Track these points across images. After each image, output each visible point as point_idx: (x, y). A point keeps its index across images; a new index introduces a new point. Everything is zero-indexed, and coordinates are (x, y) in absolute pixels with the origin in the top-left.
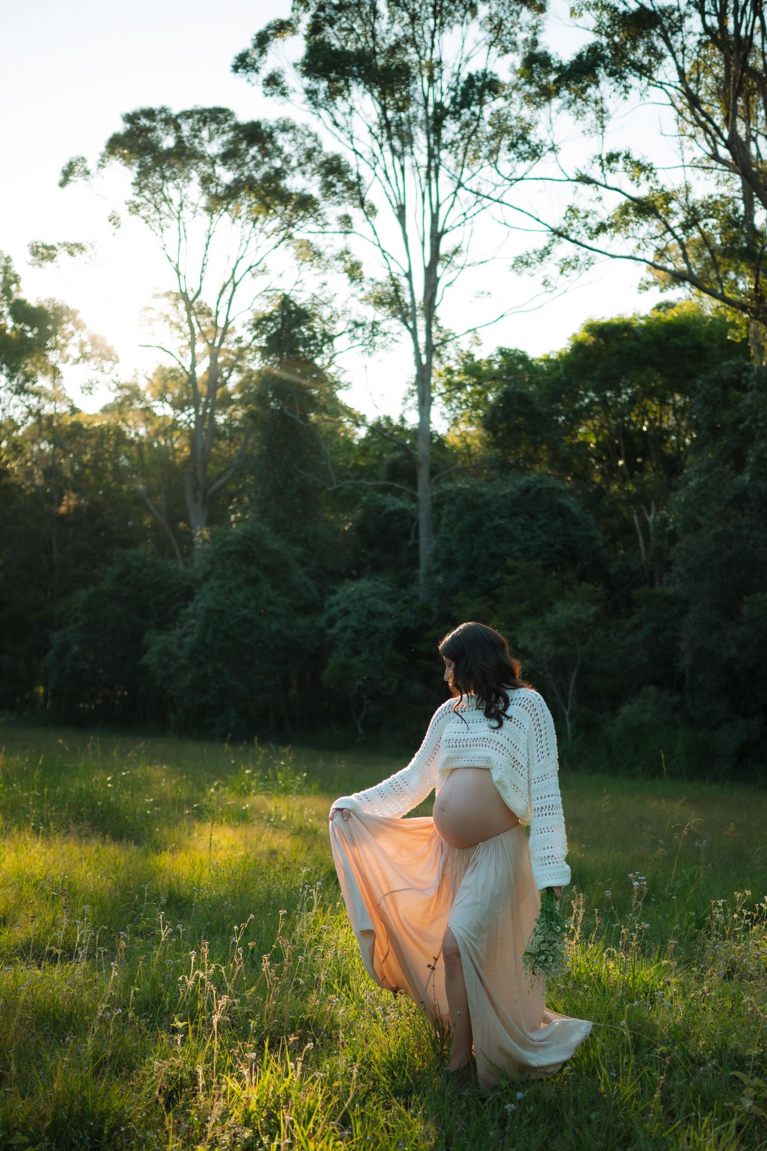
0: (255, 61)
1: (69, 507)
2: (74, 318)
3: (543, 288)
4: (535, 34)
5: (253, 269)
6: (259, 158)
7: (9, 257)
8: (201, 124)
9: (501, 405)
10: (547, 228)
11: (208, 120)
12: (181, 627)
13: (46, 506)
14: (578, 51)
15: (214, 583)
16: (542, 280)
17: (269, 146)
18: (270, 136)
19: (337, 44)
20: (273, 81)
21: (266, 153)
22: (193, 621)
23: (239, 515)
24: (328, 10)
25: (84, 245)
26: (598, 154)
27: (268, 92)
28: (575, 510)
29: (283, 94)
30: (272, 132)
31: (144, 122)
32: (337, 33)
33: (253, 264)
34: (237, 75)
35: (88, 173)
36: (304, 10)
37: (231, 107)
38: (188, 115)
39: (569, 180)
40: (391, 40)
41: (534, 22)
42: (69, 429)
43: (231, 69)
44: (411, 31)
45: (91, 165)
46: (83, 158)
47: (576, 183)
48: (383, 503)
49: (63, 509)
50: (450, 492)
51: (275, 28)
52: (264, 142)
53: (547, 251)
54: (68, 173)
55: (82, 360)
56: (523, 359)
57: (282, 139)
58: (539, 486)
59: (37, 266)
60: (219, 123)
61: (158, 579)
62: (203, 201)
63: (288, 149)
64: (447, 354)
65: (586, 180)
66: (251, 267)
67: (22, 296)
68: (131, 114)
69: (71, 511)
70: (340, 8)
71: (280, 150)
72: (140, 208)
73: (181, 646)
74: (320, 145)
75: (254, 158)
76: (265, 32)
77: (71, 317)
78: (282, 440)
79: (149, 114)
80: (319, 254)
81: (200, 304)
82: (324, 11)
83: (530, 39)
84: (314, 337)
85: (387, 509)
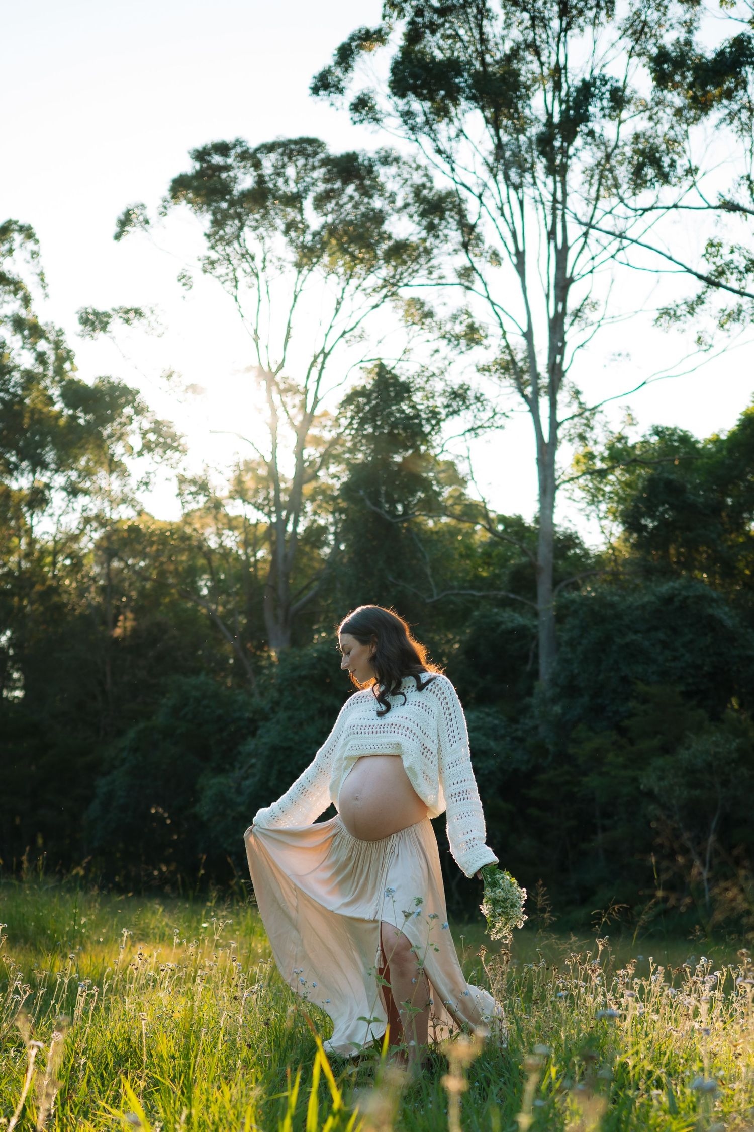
0: (340, 80)
1: (125, 628)
2: (134, 400)
3: (695, 347)
4: (690, 32)
5: (347, 335)
6: (357, 196)
7: (60, 330)
8: (286, 159)
9: (645, 495)
10: (683, 269)
11: (295, 153)
12: (240, 768)
13: (101, 628)
14: (719, 47)
15: (282, 715)
16: (696, 338)
17: (368, 182)
18: (370, 170)
19: (439, 56)
20: (362, 105)
21: (366, 192)
22: (253, 761)
23: (323, 635)
24: (428, 14)
25: (144, 310)
26: (746, 174)
27: (357, 119)
28: (729, 623)
29: (377, 120)
30: (371, 166)
31: (217, 159)
32: (441, 42)
33: (347, 329)
34: (318, 98)
35: (147, 222)
36: (398, 16)
37: (321, 137)
38: (270, 148)
39: (709, 207)
40: (507, 47)
41: (688, 16)
42: (125, 535)
43: (310, 91)
44: (532, 34)
45: (151, 213)
46: (142, 205)
47: (719, 211)
48: (499, 619)
49: (118, 632)
50: (573, 601)
51: (360, 38)
52: (362, 179)
53: (700, 300)
54: (125, 221)
55: (145, 452)
56: (685, 439)
57: (384, 174)
58: (684, 593)
59: (88, 337)
60: (307, 157)
61: (220, 712)
62: (291, 255)
63: (391, 186)
64: (594, 437)
65: (731, 207)
66: (345, 332)
67: (77, 376)
68: (200, 149)
69: (128, 633)
70: (443, 11)
71: (381, 189)
72: (216, 265)
73: (239, 791)
74: (431, 181)
75: (351, 198)
76: (349, 45)
77: (130, 398)
78: (375, 543)
79: (223, 149)
80: (429, 315)
81: (285, 379)
82: (422, 16)
83: (682, 40)
84: (417, 416)
85: (503, 627)
